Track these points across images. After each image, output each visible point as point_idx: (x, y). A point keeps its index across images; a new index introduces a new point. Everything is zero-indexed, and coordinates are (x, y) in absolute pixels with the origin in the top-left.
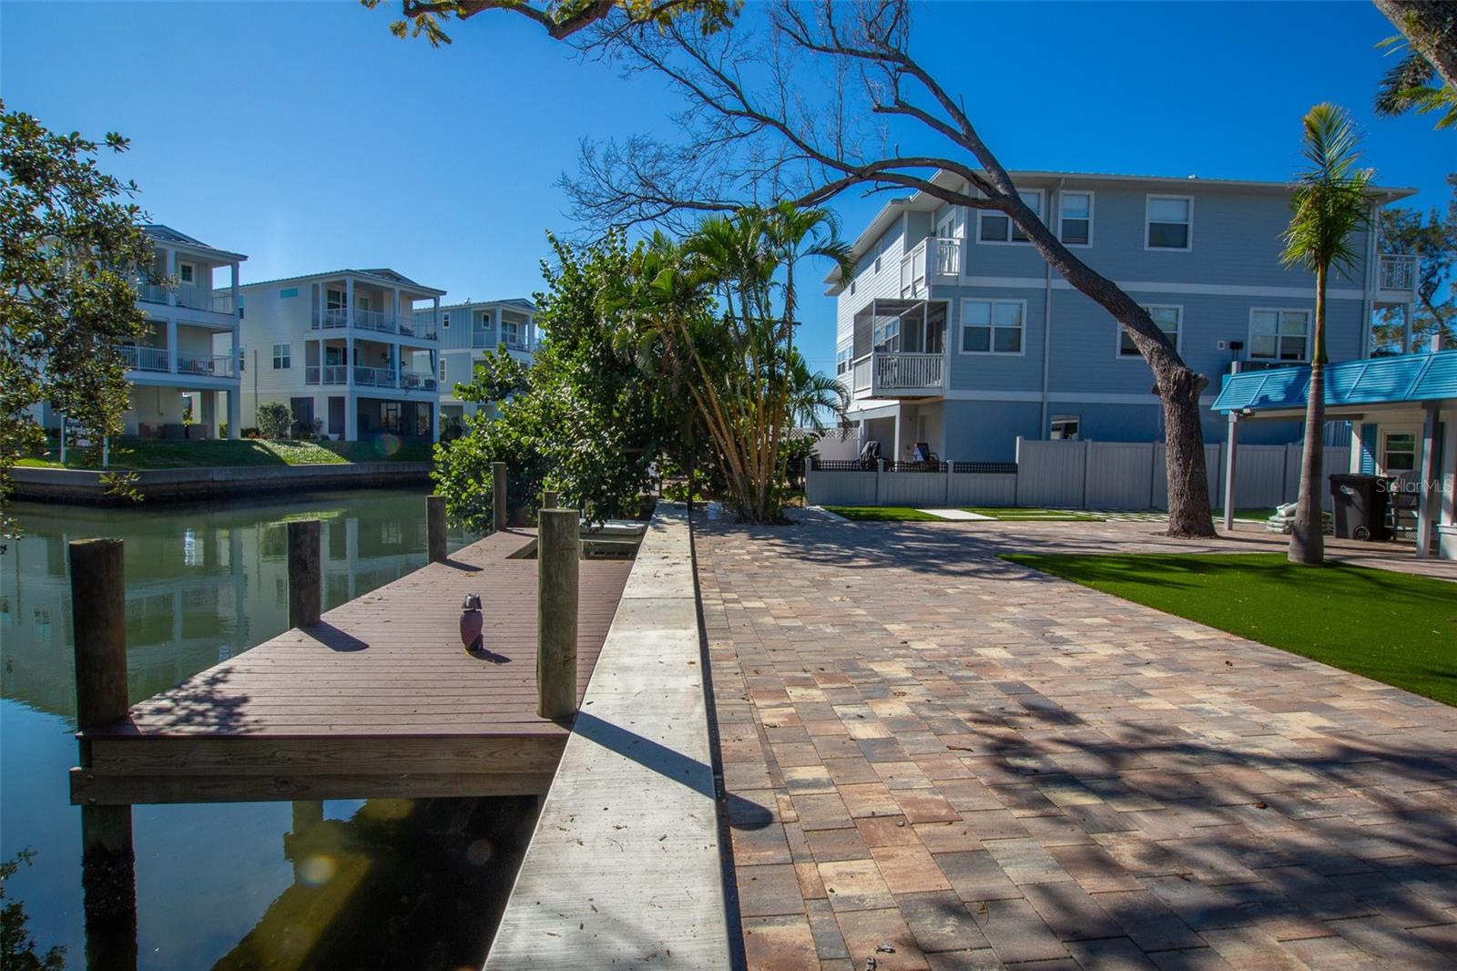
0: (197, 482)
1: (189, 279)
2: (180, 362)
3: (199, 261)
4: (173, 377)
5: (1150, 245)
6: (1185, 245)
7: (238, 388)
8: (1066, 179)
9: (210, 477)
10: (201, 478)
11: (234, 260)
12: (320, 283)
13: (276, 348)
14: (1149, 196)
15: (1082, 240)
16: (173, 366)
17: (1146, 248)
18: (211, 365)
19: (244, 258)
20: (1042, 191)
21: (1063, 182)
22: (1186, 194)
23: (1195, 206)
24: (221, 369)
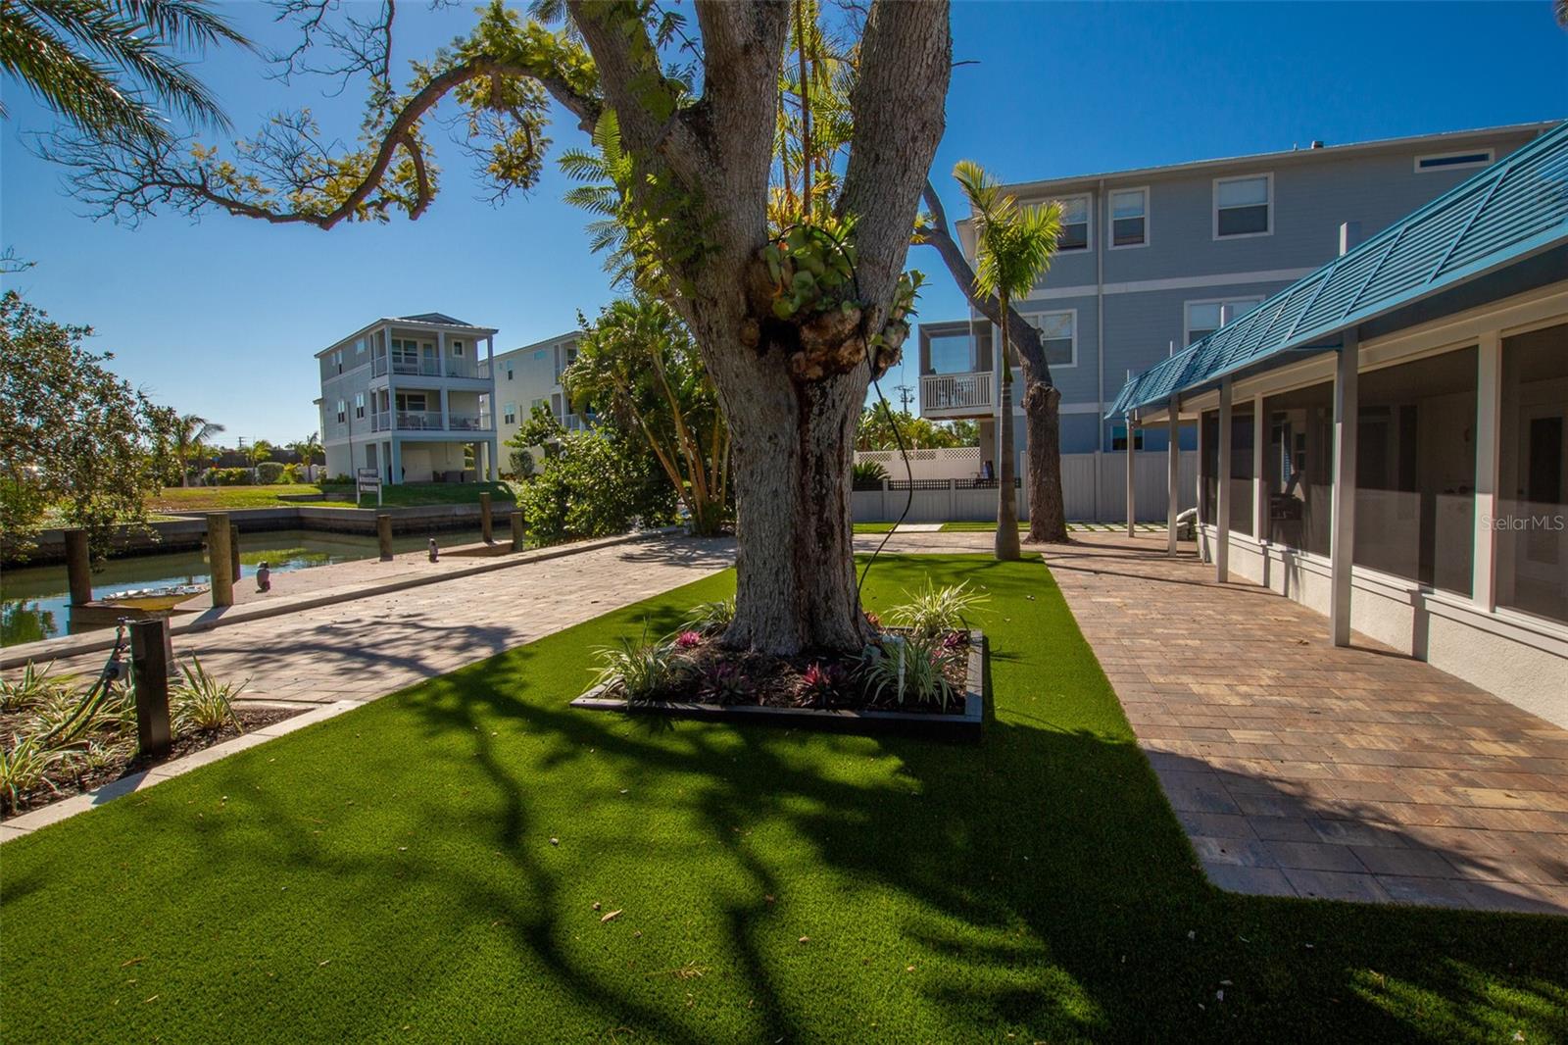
0: (443, 516)
1: (461, 353)
2: (452, 421)
3: (465, 339)
4: (447, 434)
5: (1221, 234)
6: (1265, 229)
7: (495, 439)
8: (1105, 180)
9: (452, 513)
10: (447, 513)
11: (489, 334)
12: (559, 344)
13: (534, 402)
14: (1216, 181)
15: (1139, 239)
16: (446, 424)
17: (1216, 237)
18: (477, 421)
19: (496, 331)
20: (1089, 195)
21: (1102, 184)
22: (1263, 172)
23: (1276, 184)
24: (484, 424)
